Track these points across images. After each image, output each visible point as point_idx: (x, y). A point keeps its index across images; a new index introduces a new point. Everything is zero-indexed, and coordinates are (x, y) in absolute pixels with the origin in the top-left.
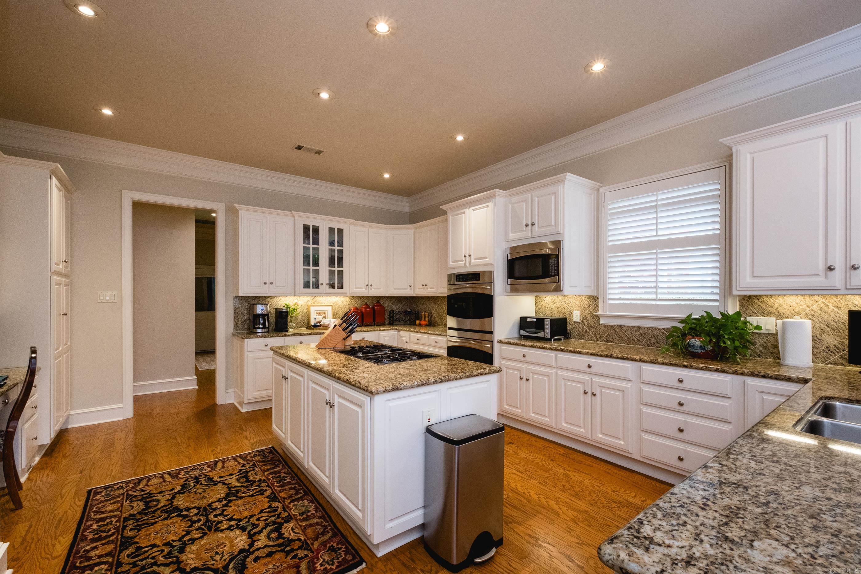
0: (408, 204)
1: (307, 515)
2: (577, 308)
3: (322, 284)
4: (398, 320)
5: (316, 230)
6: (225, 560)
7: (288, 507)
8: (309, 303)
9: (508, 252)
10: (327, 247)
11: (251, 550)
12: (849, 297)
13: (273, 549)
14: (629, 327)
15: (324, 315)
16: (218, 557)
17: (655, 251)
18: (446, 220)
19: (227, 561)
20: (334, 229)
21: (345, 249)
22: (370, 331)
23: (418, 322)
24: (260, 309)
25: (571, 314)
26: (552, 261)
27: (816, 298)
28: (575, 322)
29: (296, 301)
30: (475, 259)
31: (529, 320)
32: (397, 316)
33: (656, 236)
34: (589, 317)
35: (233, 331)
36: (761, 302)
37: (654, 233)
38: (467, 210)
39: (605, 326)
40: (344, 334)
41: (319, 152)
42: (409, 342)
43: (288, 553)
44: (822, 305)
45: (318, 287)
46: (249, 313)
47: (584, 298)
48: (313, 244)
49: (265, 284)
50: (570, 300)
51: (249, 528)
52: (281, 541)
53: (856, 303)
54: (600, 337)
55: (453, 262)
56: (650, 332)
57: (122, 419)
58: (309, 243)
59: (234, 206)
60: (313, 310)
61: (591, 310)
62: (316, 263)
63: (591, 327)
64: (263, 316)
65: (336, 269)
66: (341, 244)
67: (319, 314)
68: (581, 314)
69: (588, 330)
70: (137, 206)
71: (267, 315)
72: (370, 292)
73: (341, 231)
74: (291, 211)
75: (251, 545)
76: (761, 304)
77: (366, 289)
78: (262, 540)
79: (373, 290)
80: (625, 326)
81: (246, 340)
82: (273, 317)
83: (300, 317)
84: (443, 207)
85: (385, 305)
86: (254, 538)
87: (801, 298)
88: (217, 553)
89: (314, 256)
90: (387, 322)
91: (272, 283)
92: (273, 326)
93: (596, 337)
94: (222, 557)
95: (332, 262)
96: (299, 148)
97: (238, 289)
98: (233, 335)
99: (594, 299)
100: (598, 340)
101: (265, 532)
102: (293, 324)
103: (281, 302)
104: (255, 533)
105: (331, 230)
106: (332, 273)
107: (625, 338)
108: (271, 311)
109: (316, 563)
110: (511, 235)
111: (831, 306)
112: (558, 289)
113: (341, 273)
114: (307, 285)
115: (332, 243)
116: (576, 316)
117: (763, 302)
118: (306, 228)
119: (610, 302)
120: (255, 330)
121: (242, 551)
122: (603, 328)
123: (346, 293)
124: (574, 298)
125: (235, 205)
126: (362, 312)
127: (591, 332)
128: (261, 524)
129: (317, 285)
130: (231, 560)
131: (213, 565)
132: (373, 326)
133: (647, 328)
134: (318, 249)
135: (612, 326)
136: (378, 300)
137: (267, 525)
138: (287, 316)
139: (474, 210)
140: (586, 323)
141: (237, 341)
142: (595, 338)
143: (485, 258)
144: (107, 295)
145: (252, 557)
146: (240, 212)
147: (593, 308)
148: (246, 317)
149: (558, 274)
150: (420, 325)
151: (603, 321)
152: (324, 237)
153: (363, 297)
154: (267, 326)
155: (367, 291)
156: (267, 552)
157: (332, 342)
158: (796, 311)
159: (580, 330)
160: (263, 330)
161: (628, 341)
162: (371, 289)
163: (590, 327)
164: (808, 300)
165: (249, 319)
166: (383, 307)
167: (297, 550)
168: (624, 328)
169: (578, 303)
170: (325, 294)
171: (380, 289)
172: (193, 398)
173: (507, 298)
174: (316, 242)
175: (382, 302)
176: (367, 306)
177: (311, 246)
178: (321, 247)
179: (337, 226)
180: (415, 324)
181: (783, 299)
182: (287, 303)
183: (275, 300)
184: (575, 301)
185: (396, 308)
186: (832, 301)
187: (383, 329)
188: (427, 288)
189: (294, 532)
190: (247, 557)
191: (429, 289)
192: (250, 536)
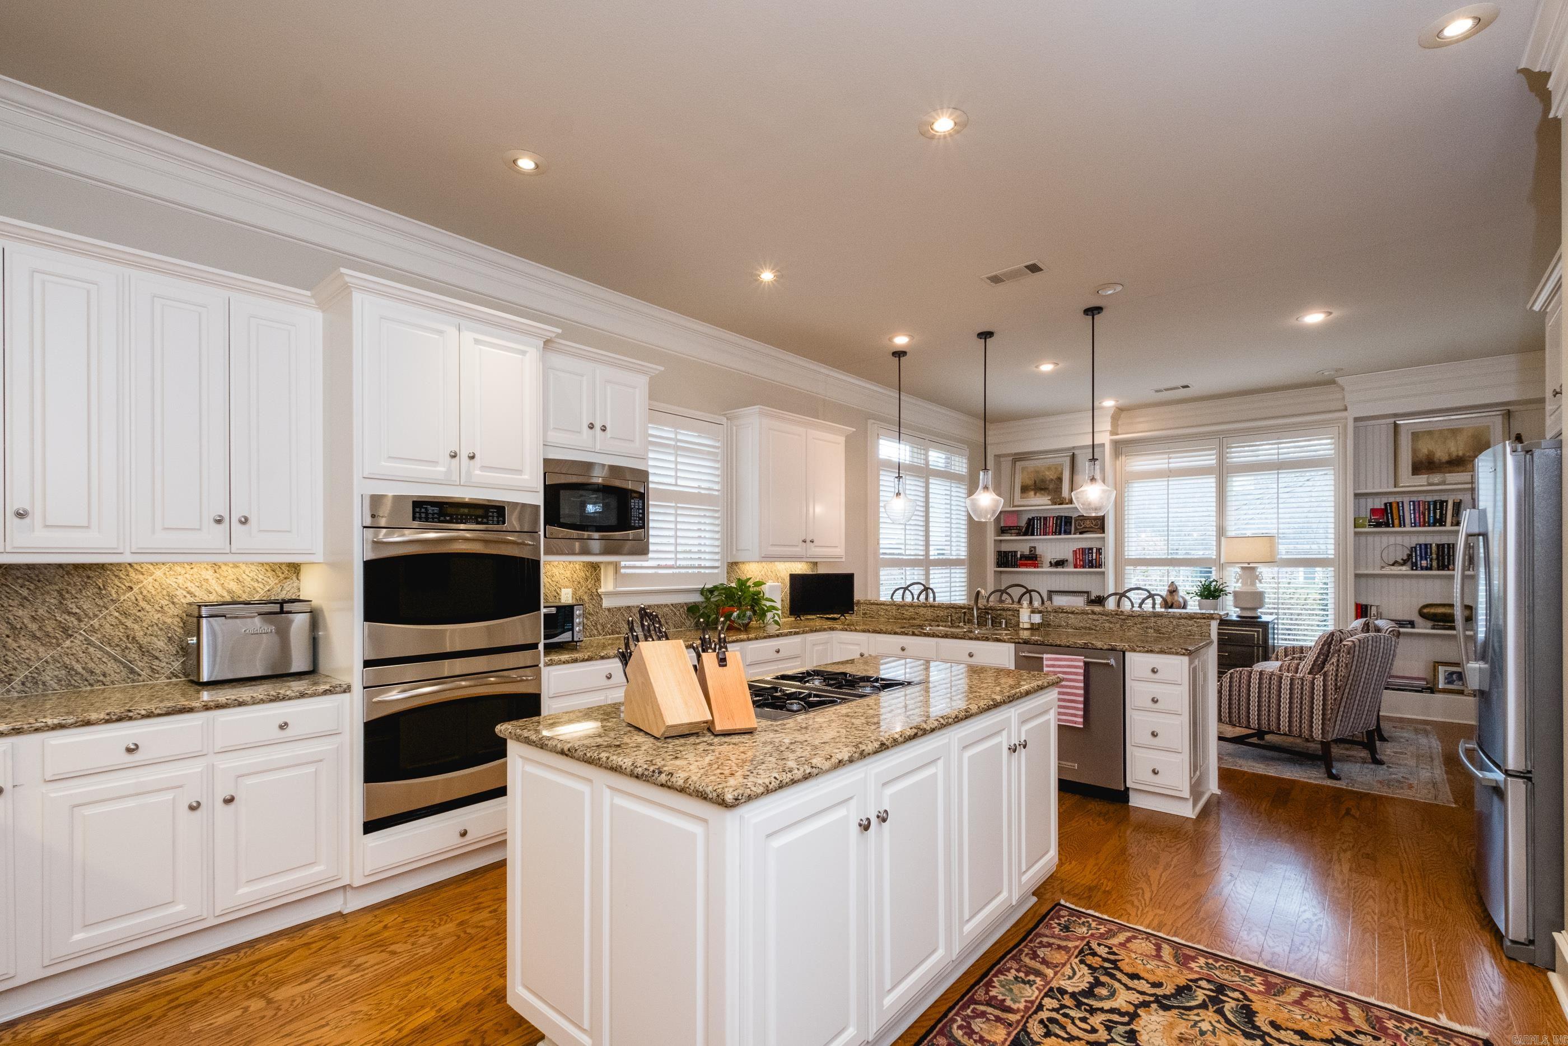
1: (1027, 975)
2: (568, 584)
6: (1198, 1015)
7: (1027, 1009)
11: (1152, 999)
13: (1125, 979)
16: (1205, 1026)
19: (1195, 1011)
25: (557, 596)
26: (634, 503)
33: (676, 485)
34: (586, 598)
37: (672, 481)
39: (609, 610)
43: (1114, 962)
47: (577, 566)
50: (557, 571)
51: (1121, 1029)
52: (1104, 979)
54: (603, 627)
61: (589, 587)
63: (589, 614)
68: (574, 593)
75: (1145, 1005)
78: (1123, 1000)
80: (634, 607)
86: (1131, 1009)
88: (1202, 1033)
93: (597, 629)
94: (1199, 1021)
99: (594, 567)
100: (600, 634)
101: (1107, 1005)
104: (1122, 1014)
109: (1101, 933)
112: (641, 549)
116: (566, 599)
121: (1166, 1008)
122: (607, 613)
124: (561, 567)
127: (589, 623)
128: (1096, 1020)
130: (1190, 1009)
131: (1218, 1022)
135: (619, 609)
137: (1092, 1011)
142: (595, 632)
143: (517, 472)
145: (1159, 991)
147: (593, 582)
149: (643, 527)
151: (606, 603)
156: (1136, 982)
167: (1100, 956)
168: (633, 610)
169: (568, 574)
184: (563, 572)
189: (1074, 973)
190: (1165, 997)
192: (1134, 1016)
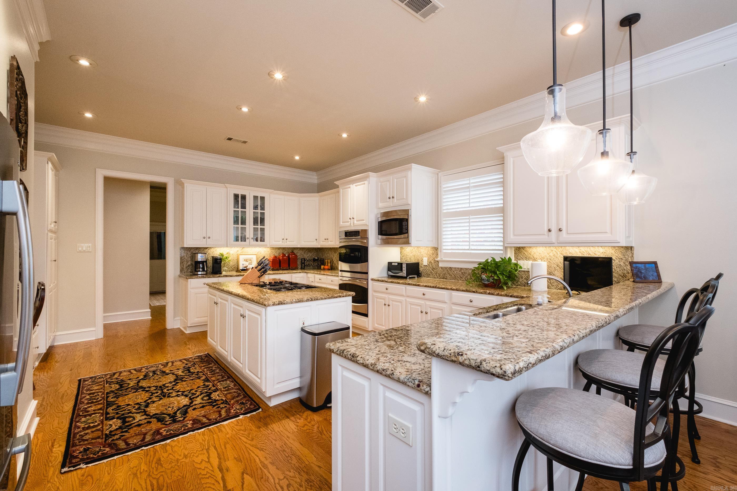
0: (316, 178)
1: (228, 389)
2: (426, 255)
3: (248, 238)
4: (308, 265)
5: (244, 197)
6: (174, 410)
7: (216, 385)
8: (239, 252)
9: (379, 216)
10: (252, 211)
11: (191, 405)
12: (567, 248)
13: (205, 404)
14: (455, 268)
15: (250, 261)
16: (170, 409)
17: (468, 217)
18: (338, 192)
19: (176, 410)
20: (258, 197)
21: (266, 211)
22: (285, 273)
23: (322, 267)
24: (200, 257)
25: (422, 260)
26: (404, 223)
27: (552, 248)
28: (424, 265)
29: (228, 251)
30: (357, 221)
31: (393, 264)
32: (308, 263)
34: (433, 262)
35: (179, 273)
36: (525, 251)
37: (468, 205)
38: (351, 186)
39: (442, 268)
40: (259, 274)
41: (245, 142)
42: (314, 281)
43: (214, 406)
44: (555, 253)
45: (245, 241)
46: (192, 260)
47: (429, 249)
48: (241, 208)
49: (204, 238)
50: (422, 250)
51: (190, 395)
52: (211, 401)
53: (571, 251)
54: (439, 275)
55: (343, 222)
56: (467, 272)
57: (94, 339)
58: (238, 208)
59: (181, 181)
60: (242, 258)
61: (434, 257)
62: (243, 222)
64: (202, 262)
65: (259, 227)
66: (263, 208)
67: (246, 260)
68: (428, 259)
69: (432, 271)
70: (108, 180)
71: (206, 262)
72: (286, 244)
73: (263, 198)
74: (224, 183)
75: (191, 403)
76: (525, 252)
77: (283, 242)
78: (198, 400)
79: (288, 242)
81: (189, 280)
82: (210, 263)
83: (231, 263)
84: (336, 183)
85: (298, 254)
86: (193, 400)
87: (544, 248)
88: (169, 407)
89: (242, 217)
90: (299, 267)
91: (209, 238)
92: (210, 270)
93: (437, 275)
94: (172, 409)
95: (255, 222)
96: (230, 139)
97: (183, 242)
98: (180, 276)
99: (436, 249)
100: (438, 278)
101: (200, 397)
102: (225, 268)
103: (217, 252)
104: (193, 398)
105: (255, 198)
106: (255, 230)
107: (453, 276)
108: (209, 258)
109: (231, 410)
110: (380, 204)
111: (559, 254)
112: (407, 242)
113: (263, 230)
114: (237, 240)
115: (256, 207)
116: (425, 262)
117: (526, 251)
118: (236, 196)
119: (445, 251)
120: (196, 273)
121: (184, 406)
122: (441, 269)
123: (266, 245)
124: (424, 249)
125: (182, 179)
126: (279, 260)
127: (434, 273)
128: (198, 393)
129: (244, 239)
130: (178, 410)
131: (167, 412)
132: (288, 270)
133: (465, 269)
134: (245, 212)
135: (446, 268)
136: (293, 251)
137: (202, 394)
138: (221, 262)
139: (356, 186)
140: (431, 266)
141: (182, 281)
143: (363, 220)
144: (85, 246)
145: (191, 408)
146: (185, 185)
147: (435, 255)
148: (189, 263)
149: (407, 233)
150: (324, 269)
151: (441, 265)
152: (250, 203)
153: (280, 248)
154: (206, 270)
155: (283, 244)
156: (201, 406)
157: (250, 279)
158: (542, 257)
159: (428, 271)
160: (203, 273)
161: (455, 278)
162: (286, 242)
163: (433, 269)
164: (548, 250)
165: (192, 264)
166: (296, 256)
167: (220, 404)
168: (453, 269)
169: (426, 252)
170: (250, 246)
171: (293, 242)
172: (149, 324)
173: (378, 248)
174: (244, 206)
175: (295, 252)
176: (284, 255)
177: (240, 210)
178: (247, 210)
179: (259, 195)
180: (321, 269)
181: (536, 249)
182: (221, 252)
183: (212, 250)
184: (424, 251)
185: (307, 256)
186: (559, 250)
187: (295, 272)
188: (328, 242)
189: (218, 396)
190: (189, 408)
191: (329, 242)
192: (190, 399)
